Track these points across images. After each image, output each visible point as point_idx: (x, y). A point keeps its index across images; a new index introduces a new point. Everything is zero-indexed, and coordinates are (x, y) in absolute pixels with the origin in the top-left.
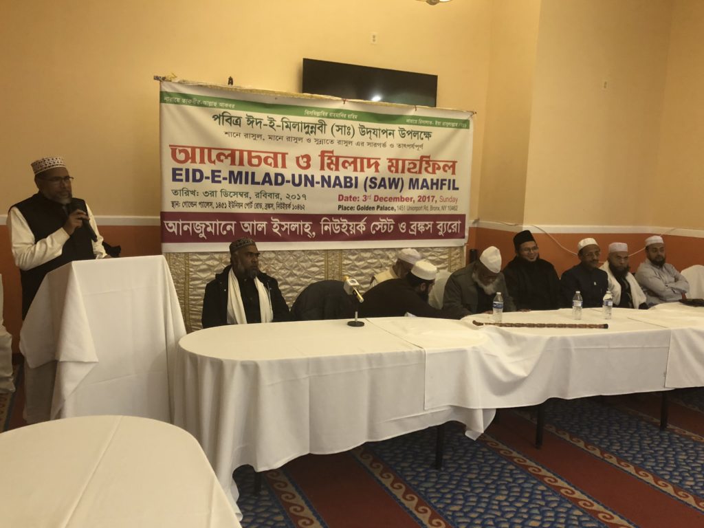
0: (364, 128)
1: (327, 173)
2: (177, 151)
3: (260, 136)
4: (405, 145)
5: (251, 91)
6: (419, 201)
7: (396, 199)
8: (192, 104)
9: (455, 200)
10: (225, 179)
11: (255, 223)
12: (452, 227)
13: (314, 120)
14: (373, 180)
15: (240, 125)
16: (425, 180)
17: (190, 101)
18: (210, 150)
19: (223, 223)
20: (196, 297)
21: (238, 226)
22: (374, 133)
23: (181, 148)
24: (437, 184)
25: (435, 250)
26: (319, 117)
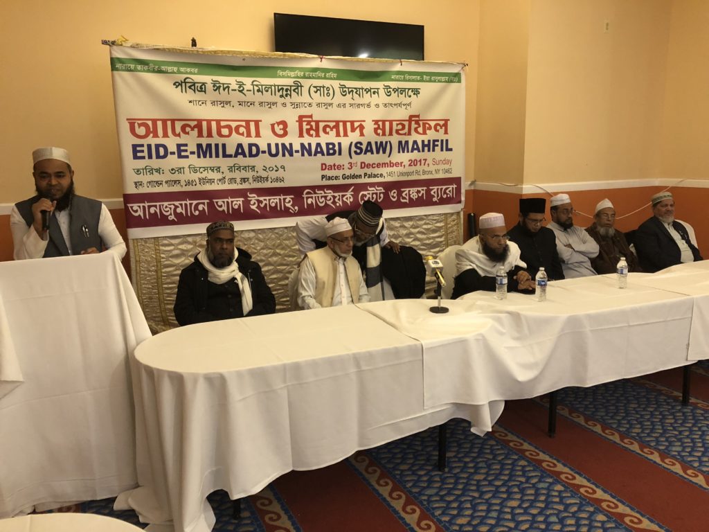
0: (345, 87)
1: (306, 140)
2: (136, 125)
3: (228, 103)
4: (391, 104)
5: (215, 52)
6: (410, 165)
7: (384, 165)
8: (148, 71)
9: (448, 162)
10: (192, 153)
11: (230, 200)
12: (447, 191)
13: (290, 82)
14: (359, 145)
15: (205, 92)
16: (415, 142)
17: (146, 68)
18: (173, 121)
19: (195, 202)
20: (170, 286)
21: (211, 205)
22: (356, 93)
23: (140, 122)
24: (428, 146)
25: (429, 218)
26: (294, 78)
